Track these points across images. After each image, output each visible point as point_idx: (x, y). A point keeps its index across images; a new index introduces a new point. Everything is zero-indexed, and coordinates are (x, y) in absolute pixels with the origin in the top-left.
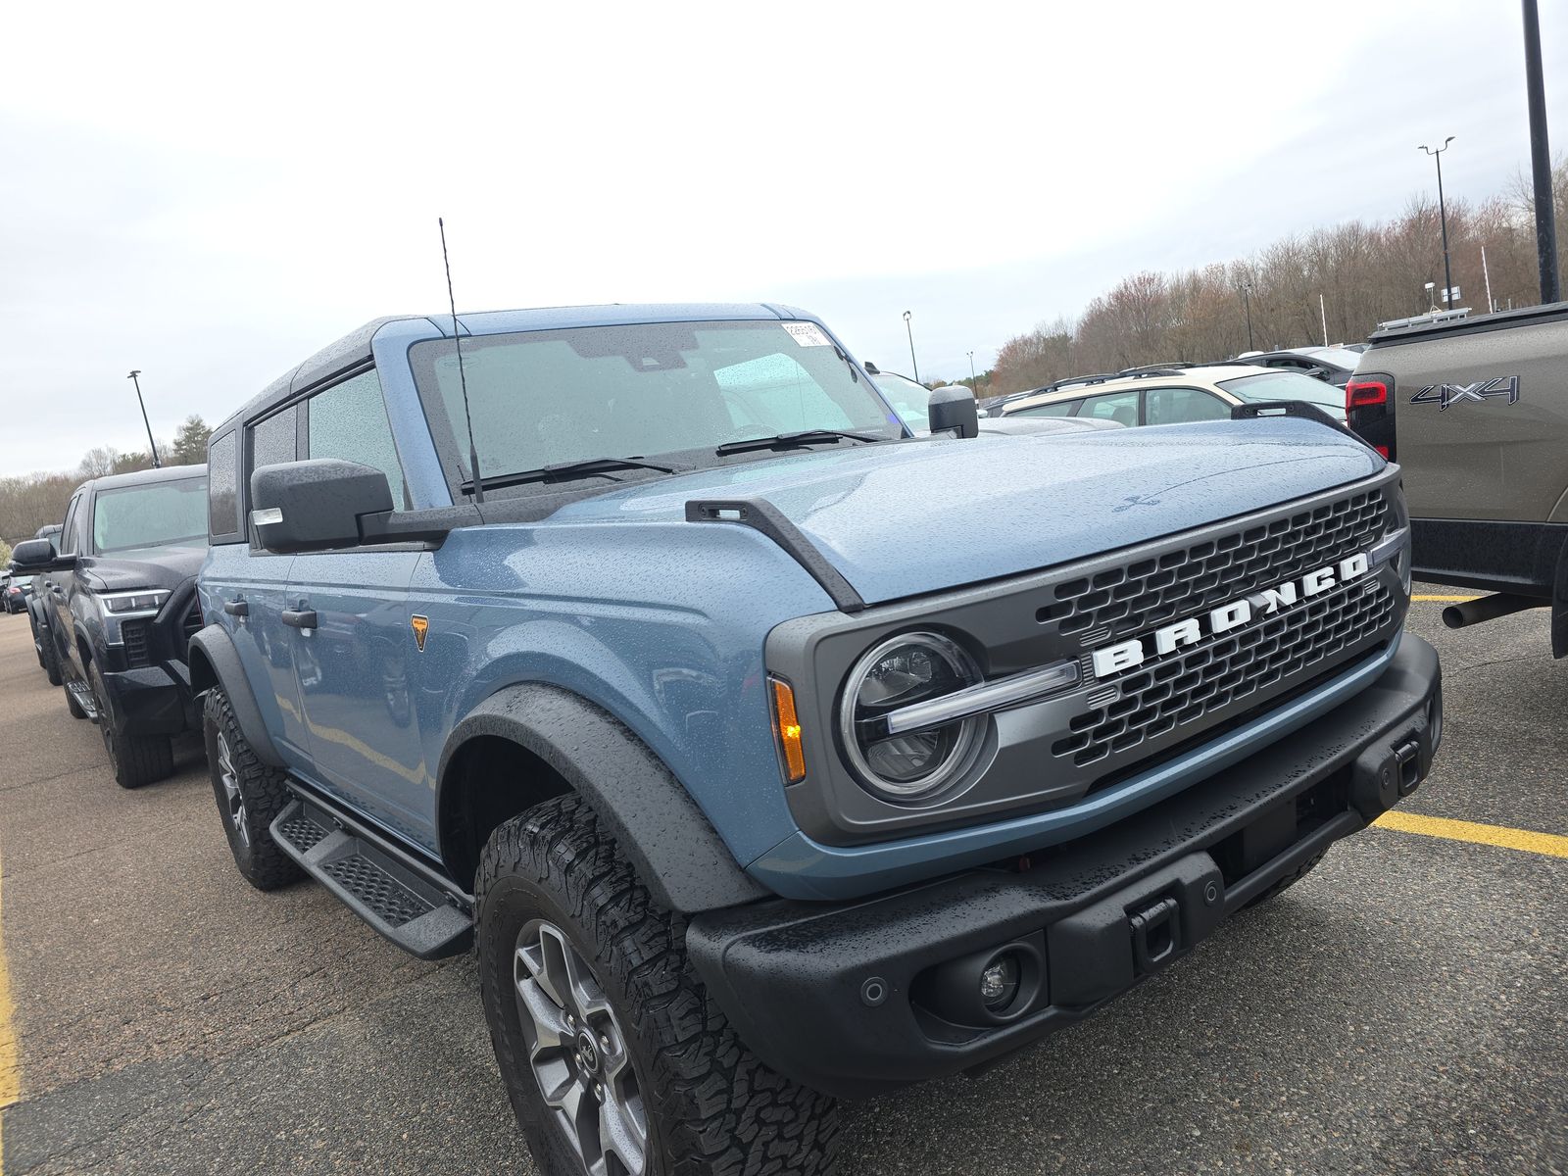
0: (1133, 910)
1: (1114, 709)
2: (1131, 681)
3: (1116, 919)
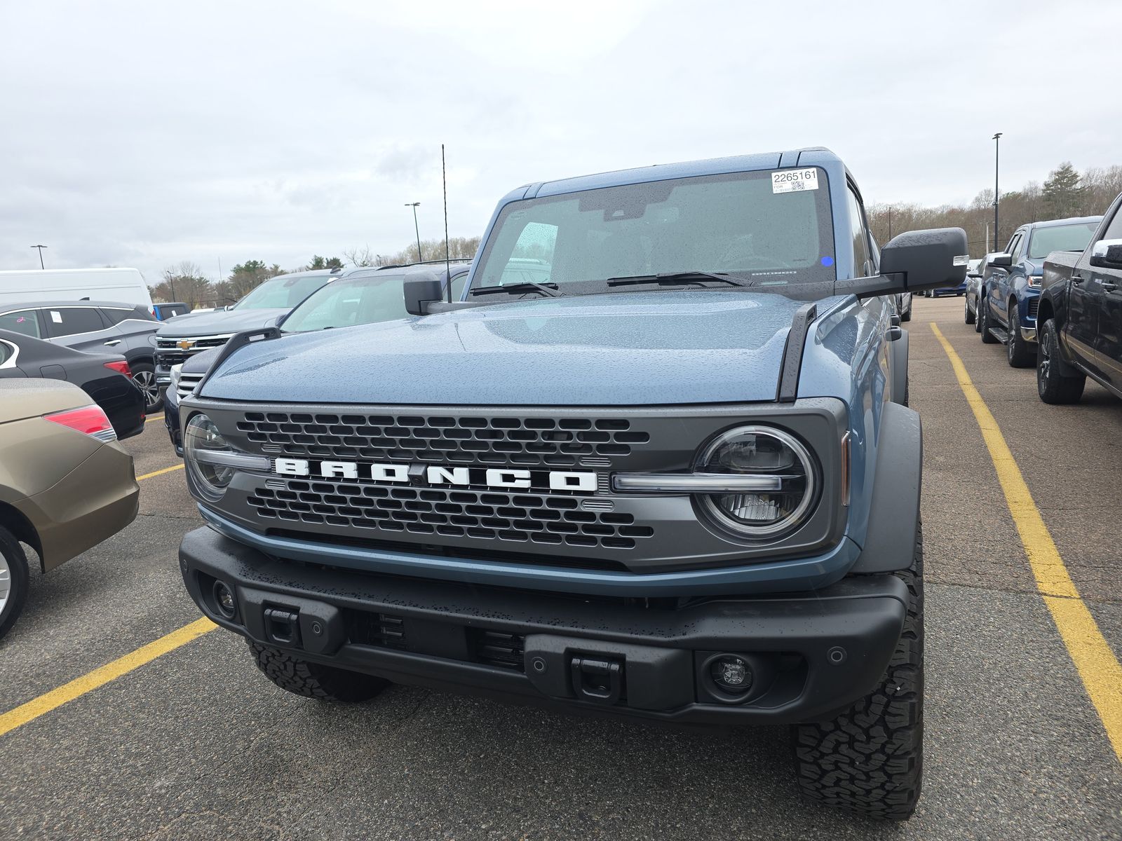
0: (267, 604)
1: (280, 494)
2: (296, 483)
3: (255, 602)
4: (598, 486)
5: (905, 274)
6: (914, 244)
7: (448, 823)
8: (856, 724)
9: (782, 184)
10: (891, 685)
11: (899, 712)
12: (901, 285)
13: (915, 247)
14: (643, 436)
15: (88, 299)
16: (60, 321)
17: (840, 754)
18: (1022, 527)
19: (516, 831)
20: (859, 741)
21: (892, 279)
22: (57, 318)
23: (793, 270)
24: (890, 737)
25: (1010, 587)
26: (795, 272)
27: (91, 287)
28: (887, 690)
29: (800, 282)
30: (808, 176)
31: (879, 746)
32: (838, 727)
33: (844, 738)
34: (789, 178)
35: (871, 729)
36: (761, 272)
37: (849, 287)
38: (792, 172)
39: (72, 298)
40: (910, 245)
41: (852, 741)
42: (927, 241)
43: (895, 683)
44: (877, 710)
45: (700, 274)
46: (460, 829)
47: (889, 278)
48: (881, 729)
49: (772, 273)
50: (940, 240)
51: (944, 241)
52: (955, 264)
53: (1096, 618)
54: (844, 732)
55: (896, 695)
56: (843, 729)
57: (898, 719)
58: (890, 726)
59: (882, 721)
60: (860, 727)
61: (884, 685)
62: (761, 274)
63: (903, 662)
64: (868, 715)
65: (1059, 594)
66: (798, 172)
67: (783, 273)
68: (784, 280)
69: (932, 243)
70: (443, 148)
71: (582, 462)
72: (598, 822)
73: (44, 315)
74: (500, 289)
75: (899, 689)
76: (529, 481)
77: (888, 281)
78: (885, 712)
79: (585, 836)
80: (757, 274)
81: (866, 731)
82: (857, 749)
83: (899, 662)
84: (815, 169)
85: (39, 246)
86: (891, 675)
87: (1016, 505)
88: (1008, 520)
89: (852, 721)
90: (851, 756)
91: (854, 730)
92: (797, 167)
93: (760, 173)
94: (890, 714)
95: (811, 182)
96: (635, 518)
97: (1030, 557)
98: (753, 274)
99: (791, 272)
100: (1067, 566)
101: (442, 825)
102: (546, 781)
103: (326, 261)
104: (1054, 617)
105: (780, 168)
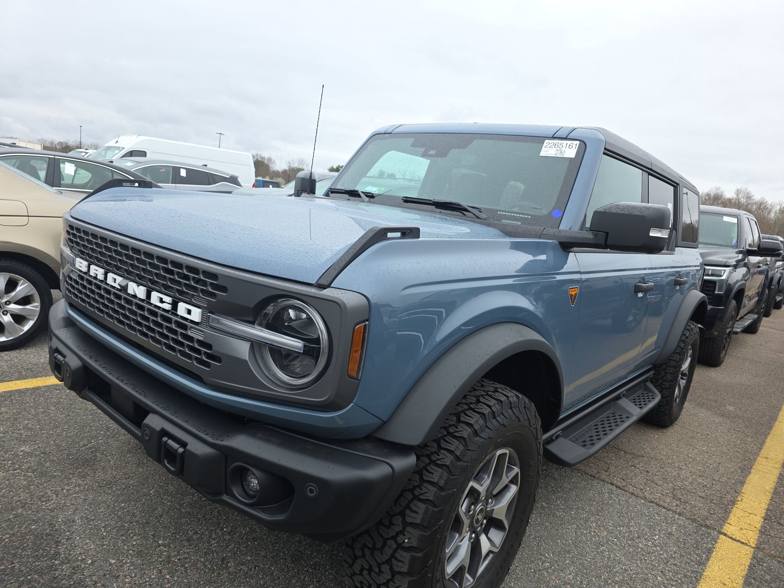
4: (202, 319)
5: (607, 233)
6: (619, 211)
7: (143, 532)
8: (374, 557)
9: (549, 150)
10: (401, 536)
11: (402, 559)
12: (603, 243)
13: (618, 213)
14: (224, 289)
15: (206, 165)
16: (185, 176)
17: (363, 577)
18: (753, 479)
19: (176, 552)
20: (374, 571)
21: (596, 236)
22: (183, 173)
23: (528, 215)
24: (393, 576)
25: (699, 519)
26: (530, 217)
27: (216, 160)
28: (398, 539)
29: (530, 225)
30: (571, 147)
31: (385, 581)
32: (364, 556)
33: (366, 566)
34: (556, 146)
35: (382, 566)
36: (505, 212)
37: (555, 235)
38: (560, 142)
39: (196, 163)
40: (615, 211)
41: (370, 570)
42: (630, 211)
43: (405, 535)
44: (388, 551)
45: (459, 205)
46: (146, 538)
47: (593, 235)
48: (388, 567)
49: (513, 214)
50: (642, 213)
51: (645, 213)
52: (651, 234)
53: (751, 567)
54: (367, 561)
55: (403, 545)
56: (367, 558)
57: (400, 564)
58: (395, 568)
59: (388, 562)
60: (376, 560)
61: (397, 534)
62: (504, 213)
63: (415, 522)
64: (382, 554)
65: (738, 539)
66: (565, 142)
67: (521, 216)
68: (518, 221)
69: (634, 213)
70: (323, 87)
71: (194, 299)
72: (230, 567)
73: (176, 170)
74: (342, 191)
75: (406, 541)
76: (170, 306)
77: (592, 236)
78: (393, 556)
79: (213, 573)
80: (502, 213)
81: (379, 565)
82: (373, 577)
83: (412, 521)
84: (578, 142)
85: (220, 134)
86: (404, 529)
87: (764, 460)
88: (746, 469)
89: (372, 555)
90: (369, 581)
91: (373, 563)
92: (566, 139)
93: (539, 139)
94: (396, 559)
95: (570, 151)
96: (213, 348)
97: (738, 502)
98: (499, 213)
99: (526, 216)
100: (766, 519)
101: (139, 531)
102: (225, 529)
103: (386, 174)
104: (714, 553)
105: (553, 137)
